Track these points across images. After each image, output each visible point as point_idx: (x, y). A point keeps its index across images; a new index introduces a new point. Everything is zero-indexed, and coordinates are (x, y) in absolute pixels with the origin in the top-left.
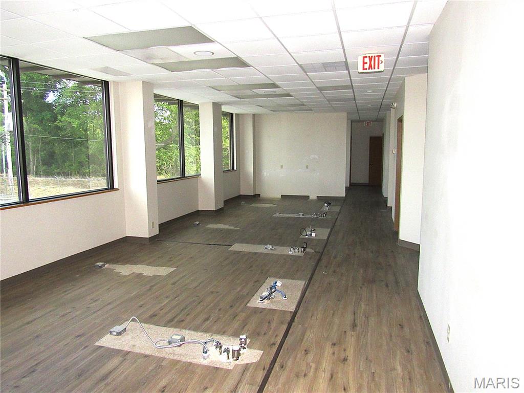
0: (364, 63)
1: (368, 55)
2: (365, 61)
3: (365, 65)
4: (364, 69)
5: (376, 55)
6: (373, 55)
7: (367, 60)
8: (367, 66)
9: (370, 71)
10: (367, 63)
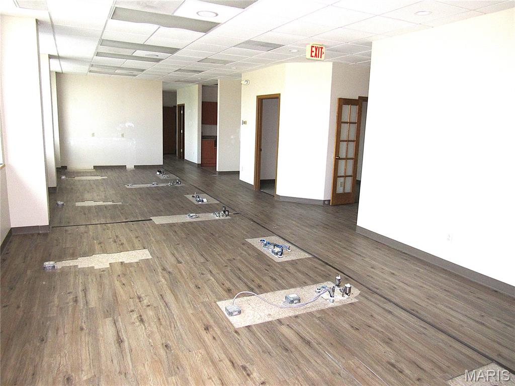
0: (312, 51)
1: (315, 46)
2: (313, 50)
3: (313, 53)
4: (312, 56)
5: (320, 46)
6: (318, 46)
7: (314, 49)
8: (314, 54)
9: (315, 58)
10: (313, 52)
